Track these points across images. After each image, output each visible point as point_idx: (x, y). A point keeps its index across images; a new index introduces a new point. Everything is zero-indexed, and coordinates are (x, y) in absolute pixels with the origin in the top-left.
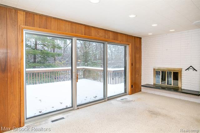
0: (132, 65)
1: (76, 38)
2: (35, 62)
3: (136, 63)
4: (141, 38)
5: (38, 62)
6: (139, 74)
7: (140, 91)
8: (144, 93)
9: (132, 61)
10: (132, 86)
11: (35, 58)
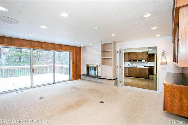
0: (74, 63)
1: (32, 49)
2: (20, 61)
3: (76, 62)
4: (81, 47)
5: (23, 62)
6: (79, 69)
7: (81, 78)
8: (83, 79)
9: (74, 61)
10: (74, 75)
11: (20, 59)
